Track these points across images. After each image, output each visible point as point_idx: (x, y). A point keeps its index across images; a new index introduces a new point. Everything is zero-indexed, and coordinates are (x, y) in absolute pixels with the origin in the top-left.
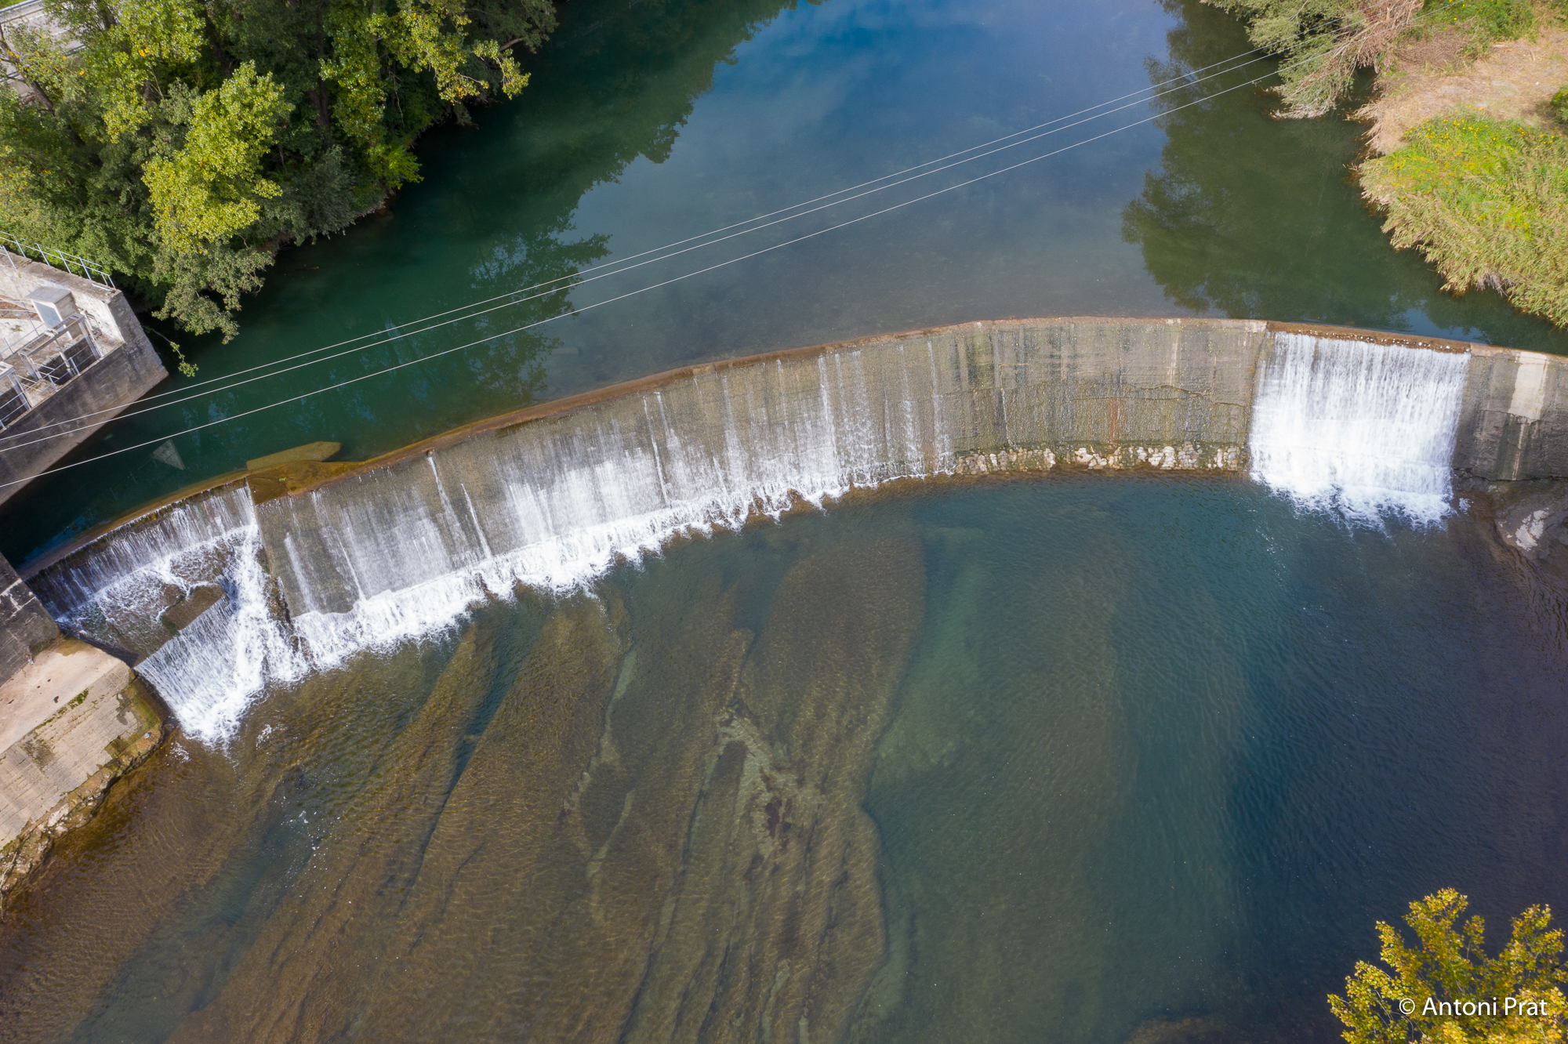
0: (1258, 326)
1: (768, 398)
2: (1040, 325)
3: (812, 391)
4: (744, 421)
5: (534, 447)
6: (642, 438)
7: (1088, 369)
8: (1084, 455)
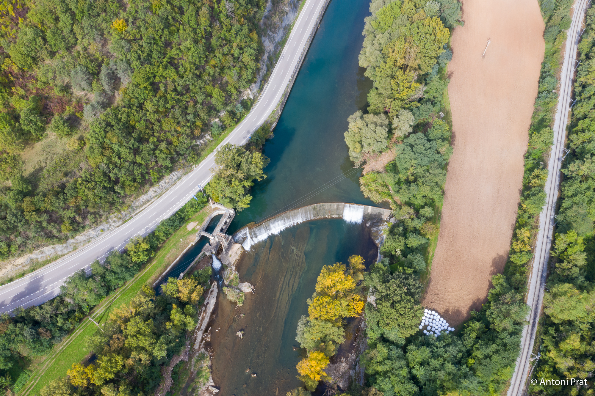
0: (344, 203)
1: (294, 213)
2: (321, 204)
3: (299, 212)
4: (292, 216)
5: (272, 221)
6: (282, 219)
7: (327, 208)
8: (327, 216)
